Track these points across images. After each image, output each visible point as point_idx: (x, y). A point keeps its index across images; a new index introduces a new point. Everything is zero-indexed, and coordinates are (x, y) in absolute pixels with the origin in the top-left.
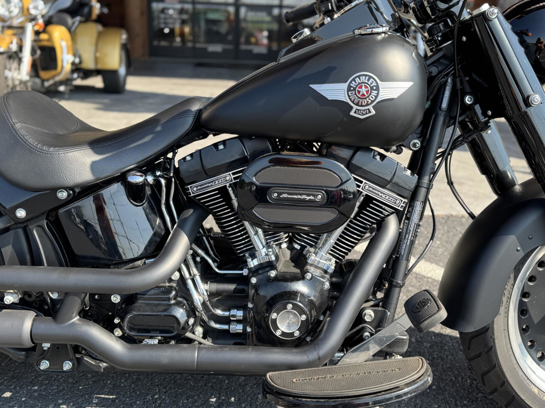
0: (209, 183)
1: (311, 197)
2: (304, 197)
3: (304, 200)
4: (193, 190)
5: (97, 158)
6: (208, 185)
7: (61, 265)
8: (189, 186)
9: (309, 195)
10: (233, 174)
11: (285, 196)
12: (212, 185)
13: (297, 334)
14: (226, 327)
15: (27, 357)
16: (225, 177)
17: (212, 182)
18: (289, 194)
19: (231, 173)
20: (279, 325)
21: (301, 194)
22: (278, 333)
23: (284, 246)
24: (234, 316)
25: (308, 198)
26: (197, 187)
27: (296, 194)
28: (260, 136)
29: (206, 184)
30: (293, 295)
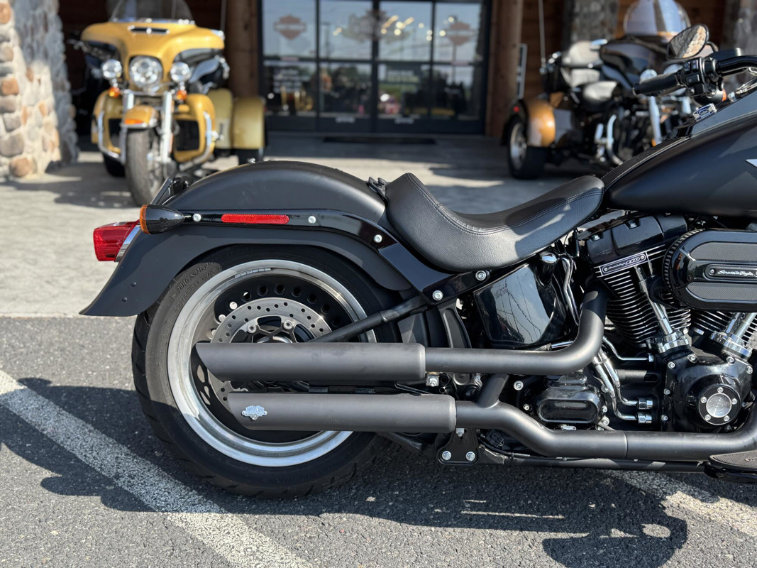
0: (622, 263)
1: (750, 274)
2: (742, 273)
3: (742, 277)
4: (604, 270)
5: (519, 238)
6: (620, 264)
7: (467, 346)
8: (599, 267)
9: (747, 271)
10: (648, 253)
11: (723, 272)
12: (625, 265)
13: (727, 419)
14: (633, 418)
15: (423, 448)
16: (640, 257)
17: (625, 262)
18: (727, 270)
19: (646, 252)
20: (708, 410)
21: (739, 271)
22: (707, 419)
23: (686, 331)
24: (644, 406)
25: (746, 274)
26: (608, 267)
27: (734, 270)
28: (676, 212)
29: (618, 264)
30: (714, 379)
